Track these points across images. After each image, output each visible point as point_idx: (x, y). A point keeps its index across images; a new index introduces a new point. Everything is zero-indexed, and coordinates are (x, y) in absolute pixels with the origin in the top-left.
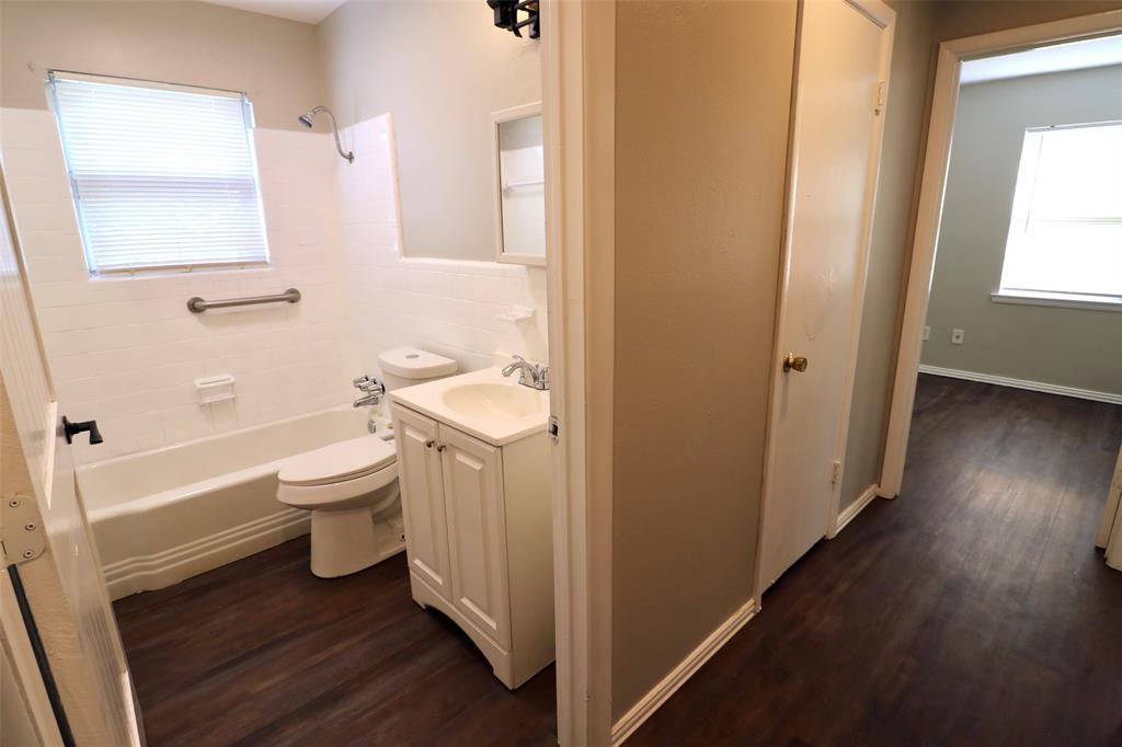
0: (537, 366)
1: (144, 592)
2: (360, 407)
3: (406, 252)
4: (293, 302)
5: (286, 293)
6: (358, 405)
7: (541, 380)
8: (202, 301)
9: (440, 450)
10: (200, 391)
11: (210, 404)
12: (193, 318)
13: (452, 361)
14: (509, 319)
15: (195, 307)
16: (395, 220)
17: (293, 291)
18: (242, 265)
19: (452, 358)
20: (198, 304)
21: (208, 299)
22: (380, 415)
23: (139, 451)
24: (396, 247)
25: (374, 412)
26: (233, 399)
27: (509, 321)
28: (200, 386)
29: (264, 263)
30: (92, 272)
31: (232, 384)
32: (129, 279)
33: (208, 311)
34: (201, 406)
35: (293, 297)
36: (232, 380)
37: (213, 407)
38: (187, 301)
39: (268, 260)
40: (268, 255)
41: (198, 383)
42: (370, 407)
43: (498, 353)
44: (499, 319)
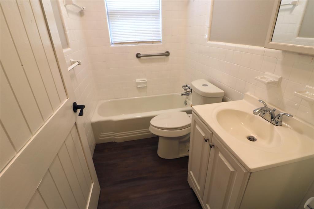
0: (274, 110)
1: (115, 142)
2: (183, 96)
3: (211, 39)
4: (167, 56)
5: (165, 53)
6: (183, 95)
7: (276, 119)
8: (140, 54)
9: (211, 147)
10: (137, 83)
11: (140, 87)
12: (137, 60)
13: (222, 91)
14: (263, 80)
15: (138, 56)
16: (208, 25)
17: (168, 52)
18: (153, 42)
19: (222, 89)
20: (139, 55)
21: (142, 53)
22: (189, 100)
23: (121, 98)
24: (207, 36)
25: (187, 98)
26: (146, 87)
27: (262, 82)
28: (137, 82)
29: (159, 42)
30: (112, 43)
31: (146, 82)
32: (122, 46)
33: (142, 58)
34: (138, 87)
35: (167, 54)
36: (146, 81)
37: (141, 89)
38: (136, 54)
39: (161, 41)
40: (161, 39)
41: (137, 80)
42: (186, 96)
43: (248, 93)
44: (256, 79)
